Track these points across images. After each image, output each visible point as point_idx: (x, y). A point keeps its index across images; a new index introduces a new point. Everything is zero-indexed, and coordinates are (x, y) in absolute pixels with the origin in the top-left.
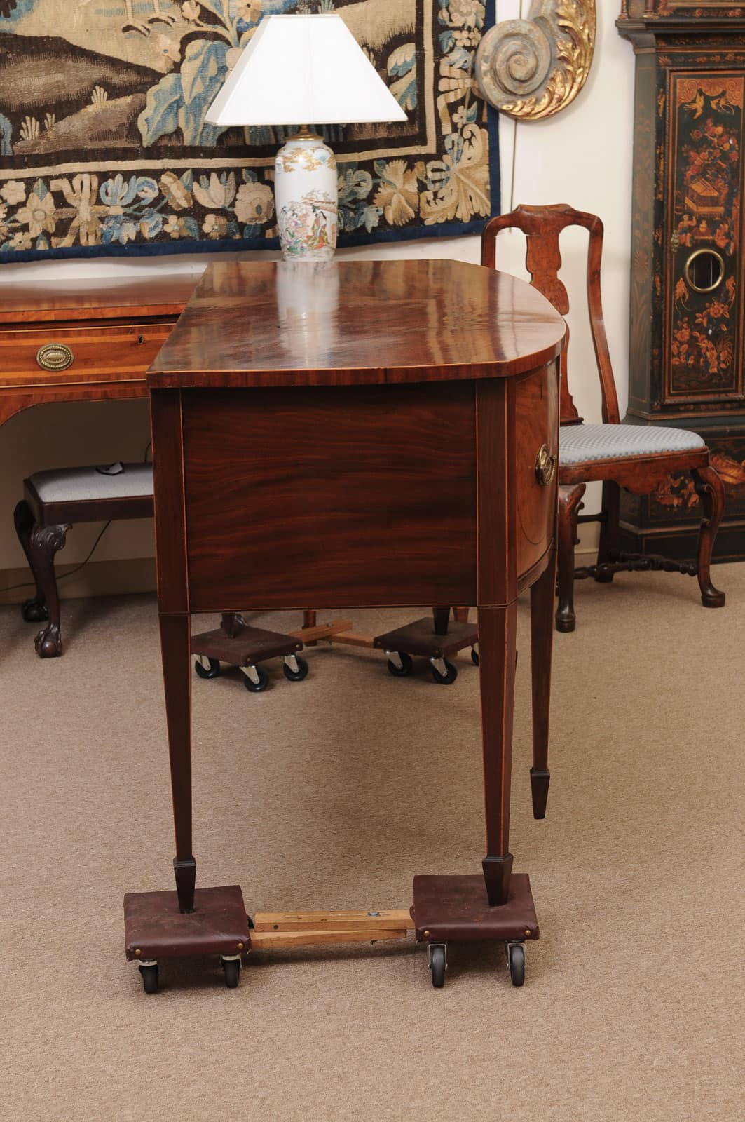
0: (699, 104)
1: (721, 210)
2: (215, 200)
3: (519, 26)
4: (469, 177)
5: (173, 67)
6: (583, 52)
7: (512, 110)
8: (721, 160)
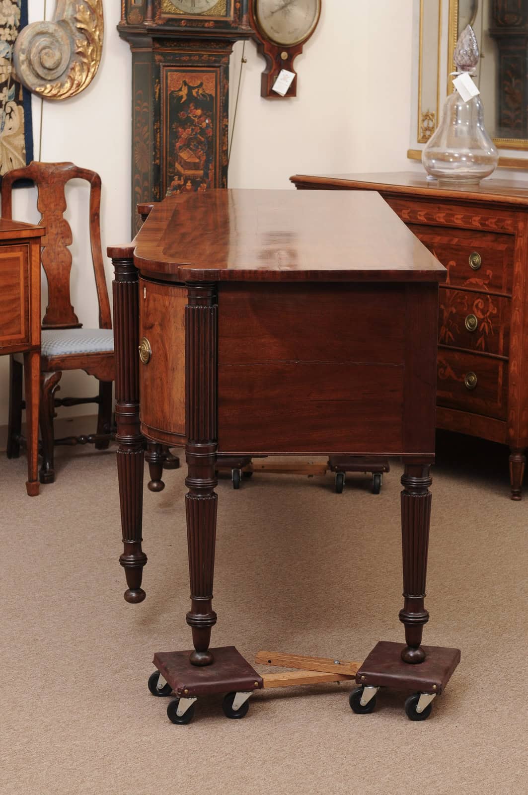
0: (184, 92)
1: (201, 172)
3: (48, 27)
4: (9, 143)
6: (95, 49)
7: (43, 92)
8: (200, 135)
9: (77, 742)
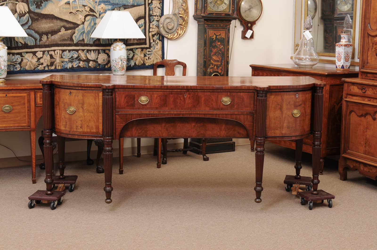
0: (214, 37)
1: (220, 63)
2: (92, 57)
3: (170, 16)
4: (157, 53)
5: (82, 23)
6: (185, 23)
7: (168, 37)
8: (220, 51)
9: (155, 248)
